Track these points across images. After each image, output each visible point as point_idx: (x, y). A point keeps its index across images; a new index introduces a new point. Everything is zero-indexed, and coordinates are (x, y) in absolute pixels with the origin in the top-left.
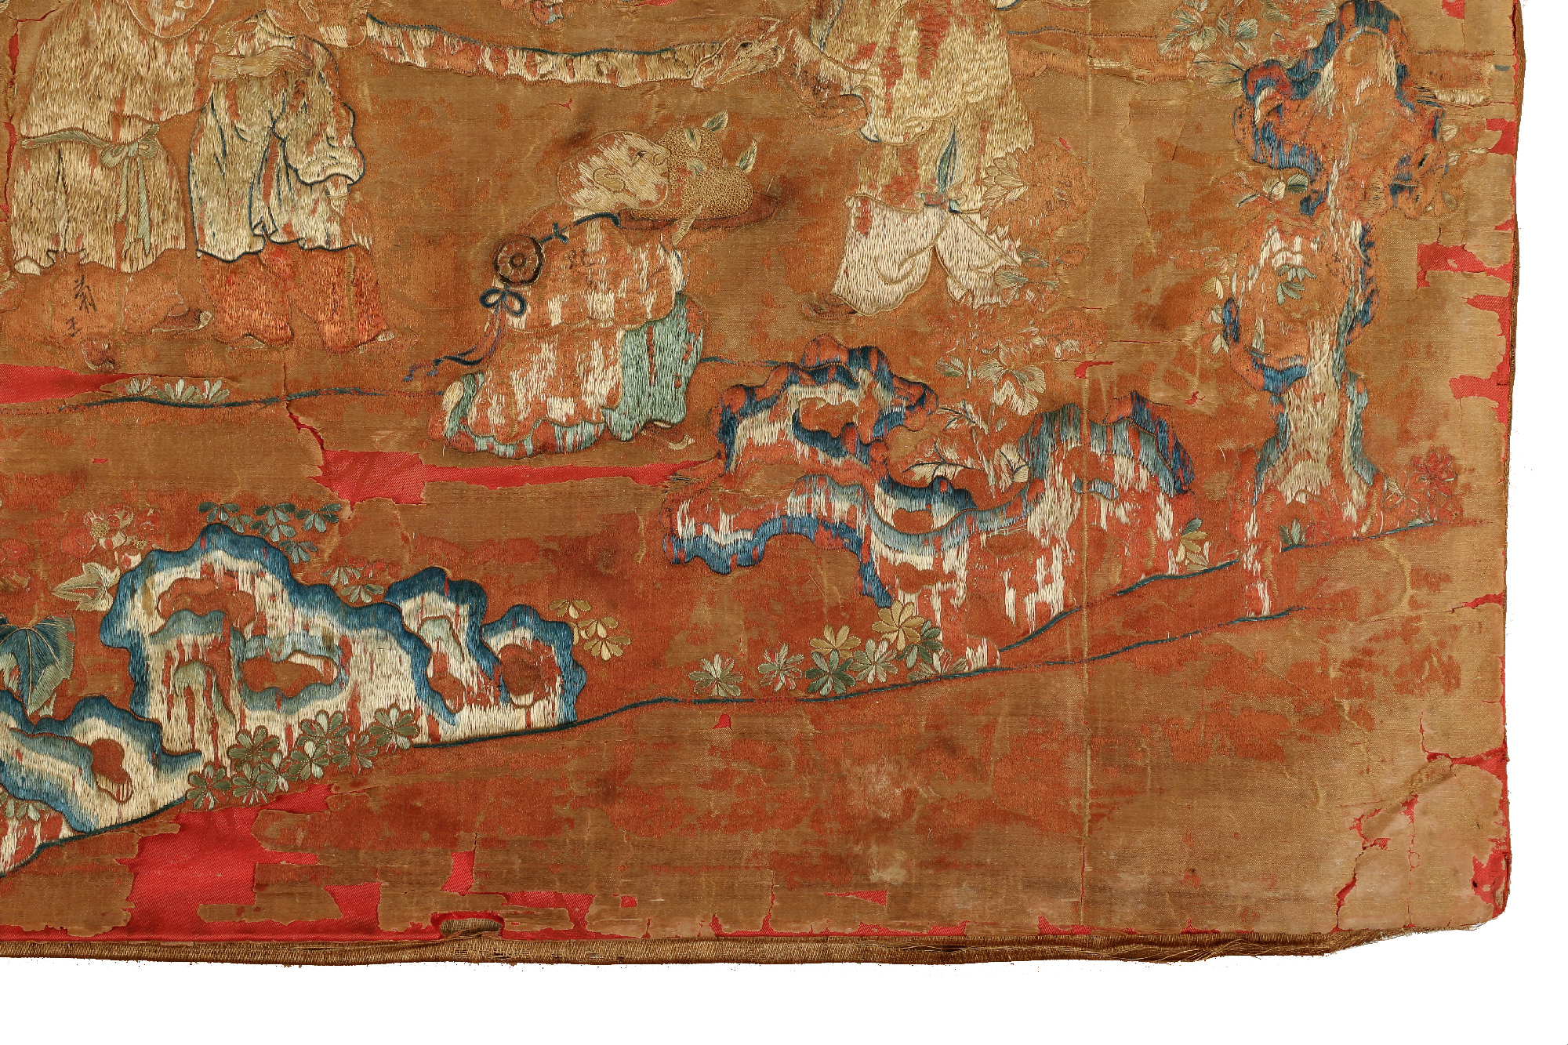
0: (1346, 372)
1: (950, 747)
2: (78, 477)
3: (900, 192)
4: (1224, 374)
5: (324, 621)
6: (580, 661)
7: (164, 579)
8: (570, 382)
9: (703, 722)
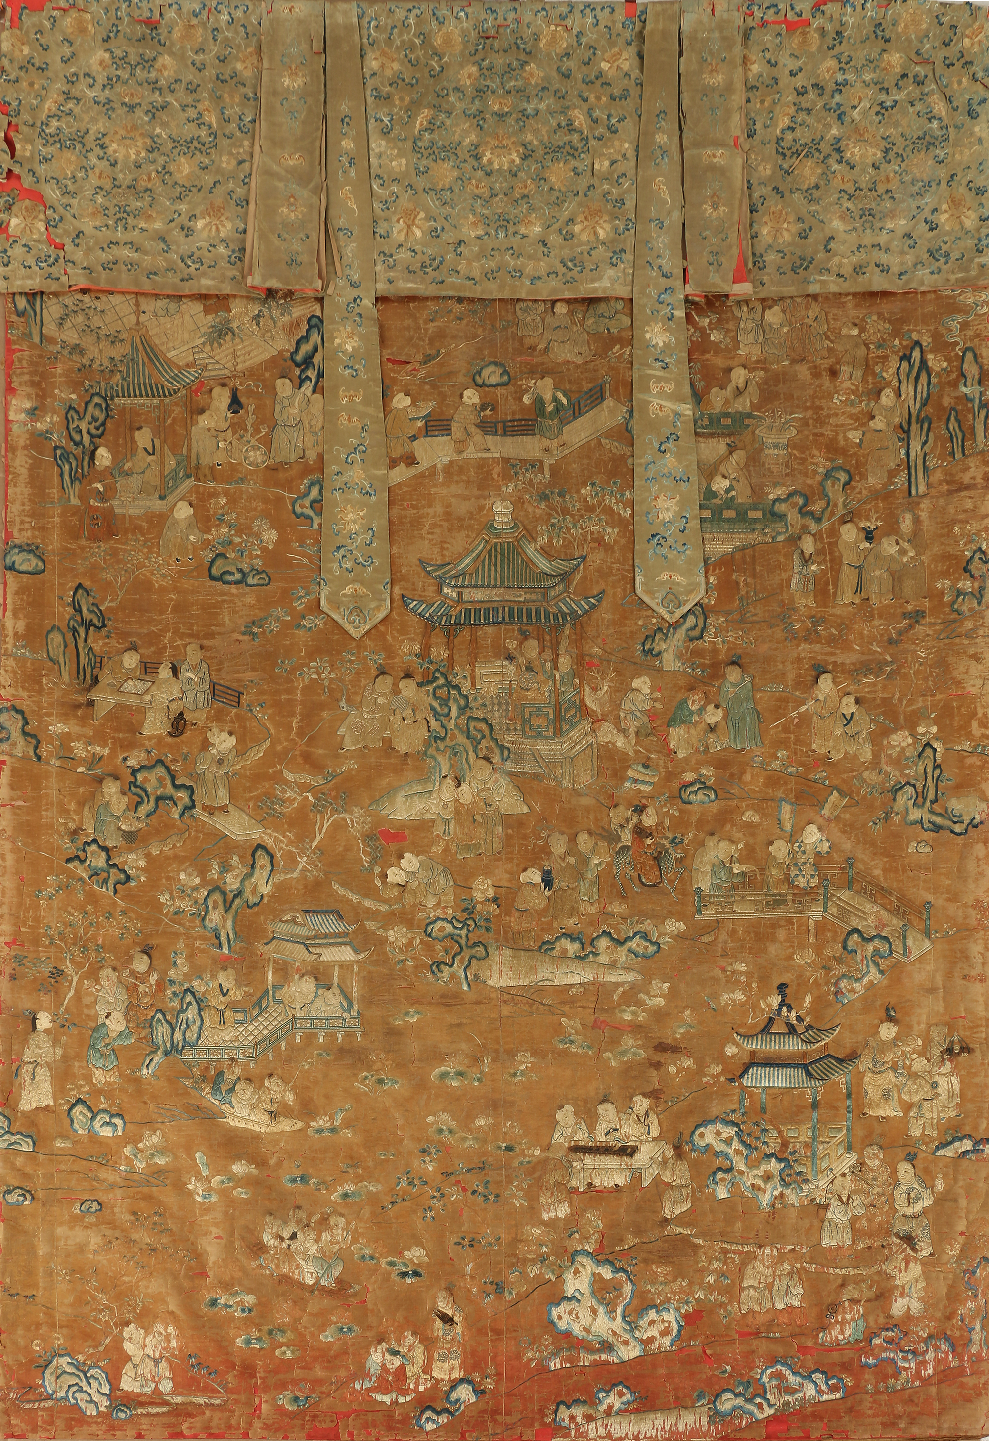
0: (982, 1328)
1: (912, 1401)
2: (753, 1352)
3: (902, 1295)
4: (961, 1329)
5: (798, 1379)
6: (845, 1386)
7: (769, 1371)
8: (842, 1332)
9: (868, 1397)
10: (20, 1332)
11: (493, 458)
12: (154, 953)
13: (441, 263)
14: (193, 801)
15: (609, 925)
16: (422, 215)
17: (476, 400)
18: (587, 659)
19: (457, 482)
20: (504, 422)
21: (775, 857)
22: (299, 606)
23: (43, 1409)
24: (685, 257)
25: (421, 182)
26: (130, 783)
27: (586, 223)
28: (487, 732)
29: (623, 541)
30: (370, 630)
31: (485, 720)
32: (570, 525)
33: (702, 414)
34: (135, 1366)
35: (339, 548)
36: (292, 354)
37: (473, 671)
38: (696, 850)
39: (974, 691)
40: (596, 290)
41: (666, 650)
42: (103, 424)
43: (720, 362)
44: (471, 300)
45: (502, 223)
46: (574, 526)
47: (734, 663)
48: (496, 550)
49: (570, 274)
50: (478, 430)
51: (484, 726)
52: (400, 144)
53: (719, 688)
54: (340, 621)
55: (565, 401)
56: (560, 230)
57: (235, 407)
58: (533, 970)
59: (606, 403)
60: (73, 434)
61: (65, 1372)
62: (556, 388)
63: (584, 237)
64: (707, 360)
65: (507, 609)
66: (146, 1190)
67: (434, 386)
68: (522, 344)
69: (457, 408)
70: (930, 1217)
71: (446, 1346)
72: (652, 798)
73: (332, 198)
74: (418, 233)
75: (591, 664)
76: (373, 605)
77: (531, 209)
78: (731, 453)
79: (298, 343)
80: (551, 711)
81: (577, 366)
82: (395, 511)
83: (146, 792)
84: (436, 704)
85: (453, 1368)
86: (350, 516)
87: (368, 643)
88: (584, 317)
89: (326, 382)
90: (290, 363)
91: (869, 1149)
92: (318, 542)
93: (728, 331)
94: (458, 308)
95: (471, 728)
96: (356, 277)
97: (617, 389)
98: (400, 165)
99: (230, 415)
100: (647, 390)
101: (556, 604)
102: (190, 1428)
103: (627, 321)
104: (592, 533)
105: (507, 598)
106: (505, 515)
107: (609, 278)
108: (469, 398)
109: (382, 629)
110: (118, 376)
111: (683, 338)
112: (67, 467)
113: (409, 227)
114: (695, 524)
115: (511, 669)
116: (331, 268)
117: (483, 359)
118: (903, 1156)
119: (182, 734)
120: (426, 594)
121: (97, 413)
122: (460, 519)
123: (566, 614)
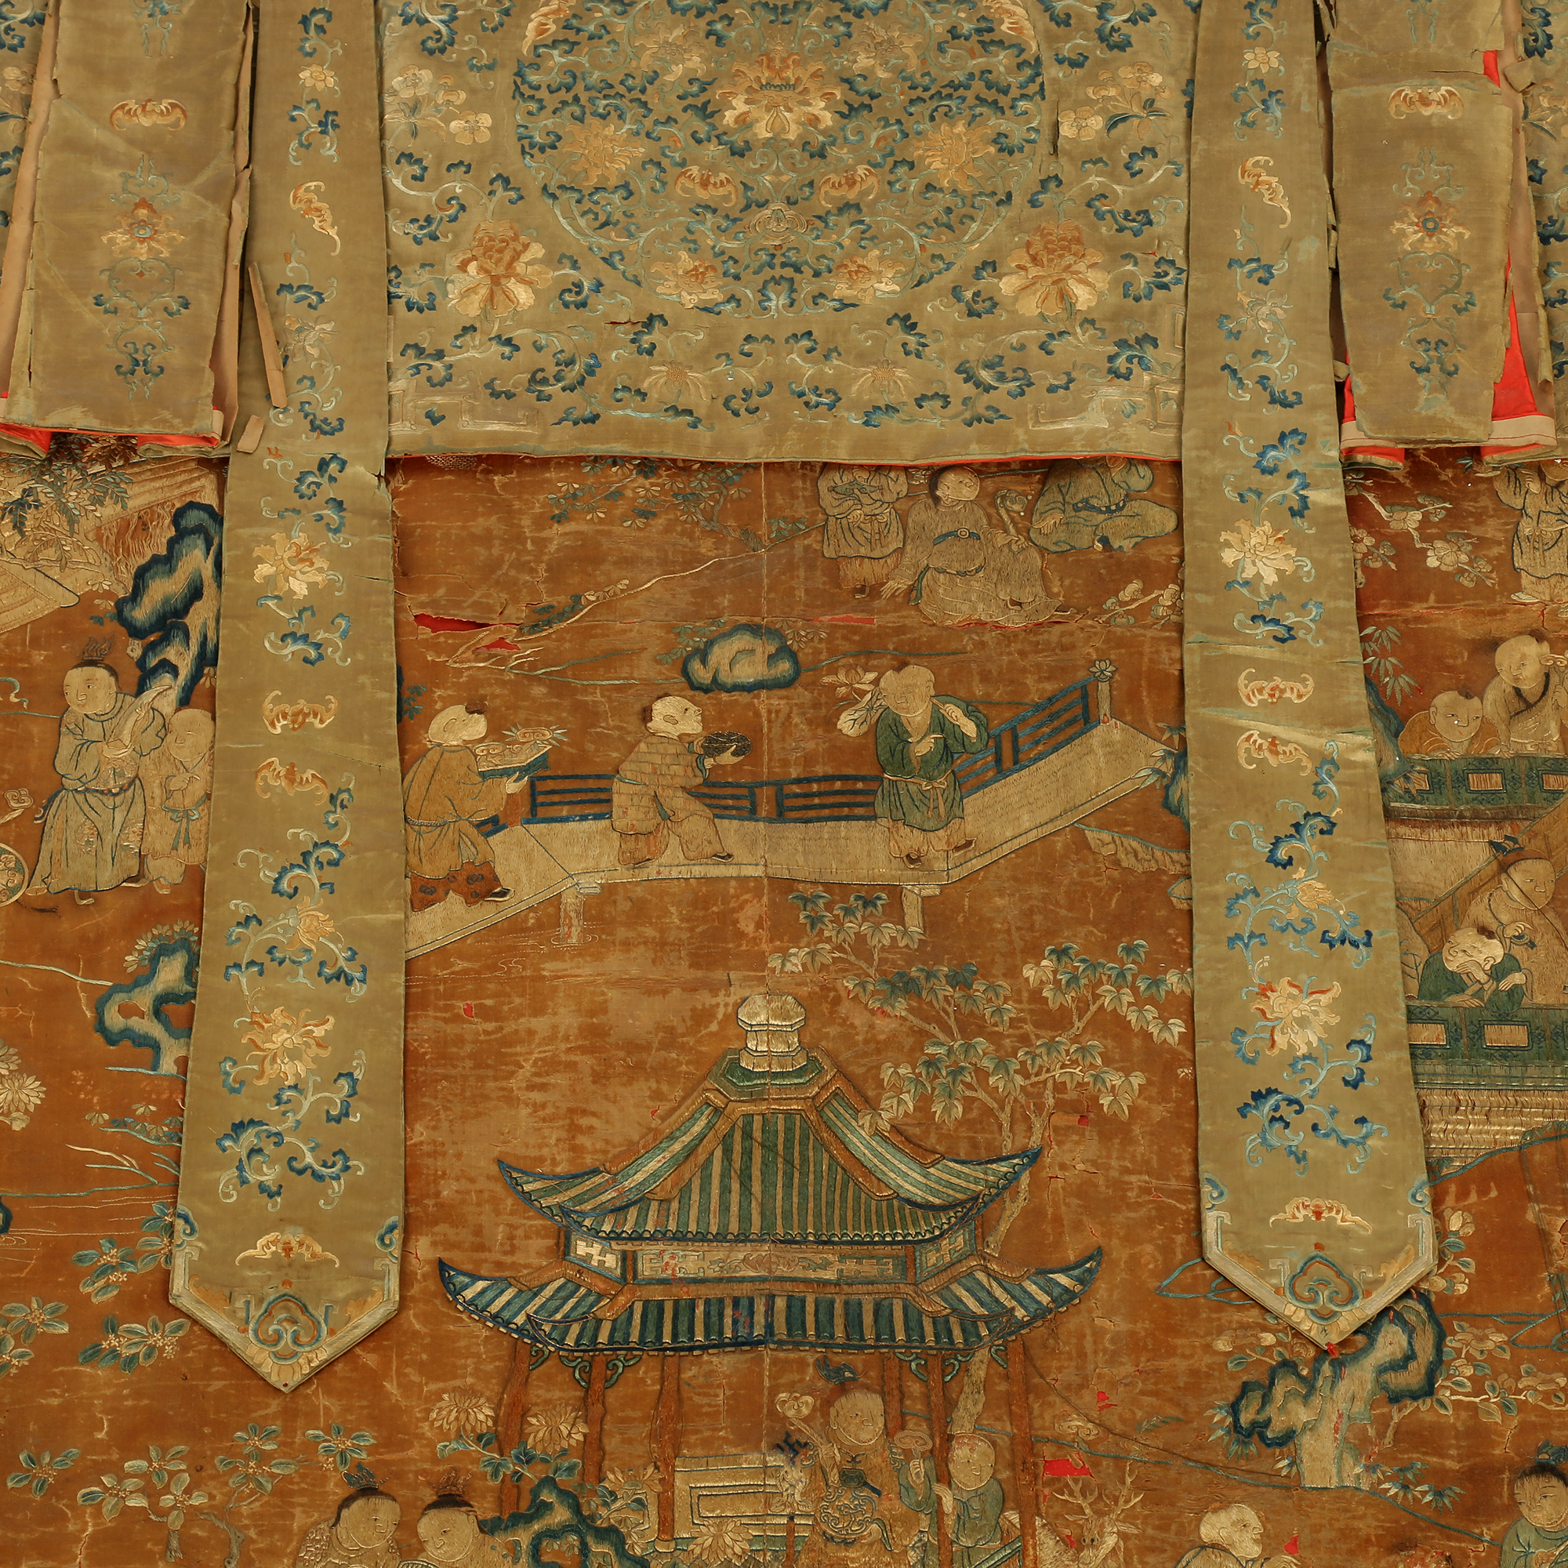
11: (742, 880)
13: (590, 371)
16: (537, 251)
17: (692, 725)
18: (1048, 1451)
19: (627, 945)
20: (779, 785)
22: (100, 1295)
24: (1340, 353)
25: (534, 172)
27: (1034, 271)
29: (1158, 1112)
32: (987, 1064)
33: (1405, 760)
35: (239, 1128)
36: (120, 604)
37: (668, 1484)
40: (1066, 438)
41: (1310, 1427)
43: (1459, 624)
44: (682, 468)
45: (778, 272)
46: (1001, 1065)
47: (1542, 1470)
48: (747, 1135)
49: (986, 399)
50: (696, 806)
52: (475, 78)
54: (232, 1336)
55: (969, 728)
56: (956, 292)
59: (1100, 732)
62: (942, 692)
63: (1030, 307)
64: (1418, 619)
65: (780, 1303)
67: (559, 688)
68: (835, 579)
69: (632, 747)
73: (265, 211)
74: (523, 296)
75: (1059, 1468)
76: (343, 1292)
77: (868, 236)
78: (1504, 868)
79: (141, 576)
81: (1008, 636)
82: (427, 1025)
86: (281, 1038)
87: (323, 1398)
88: (1030, 511)
89: (221, 678)
90: (112, 627)
92: (172, 1110)
93: (1482, 543)
94: (640, 487)
96: (329, 407)
97: (1133, 697)
98: (473, 130)
100: (1232, 697)
101: (943, 1290)
103: (1162, 520)
104: (1060, 1088)
105: (782, 1270)
107: (1107, 407)
108: (670, 719)
109: (370, 1360)
111: (1337, 561)
113: (496, 280)
114: (1395, 1061)
116: (254, 386)
117: (714, 620)
120: (519, 1258)
122: (632, 1046)
123: (976, 1318)
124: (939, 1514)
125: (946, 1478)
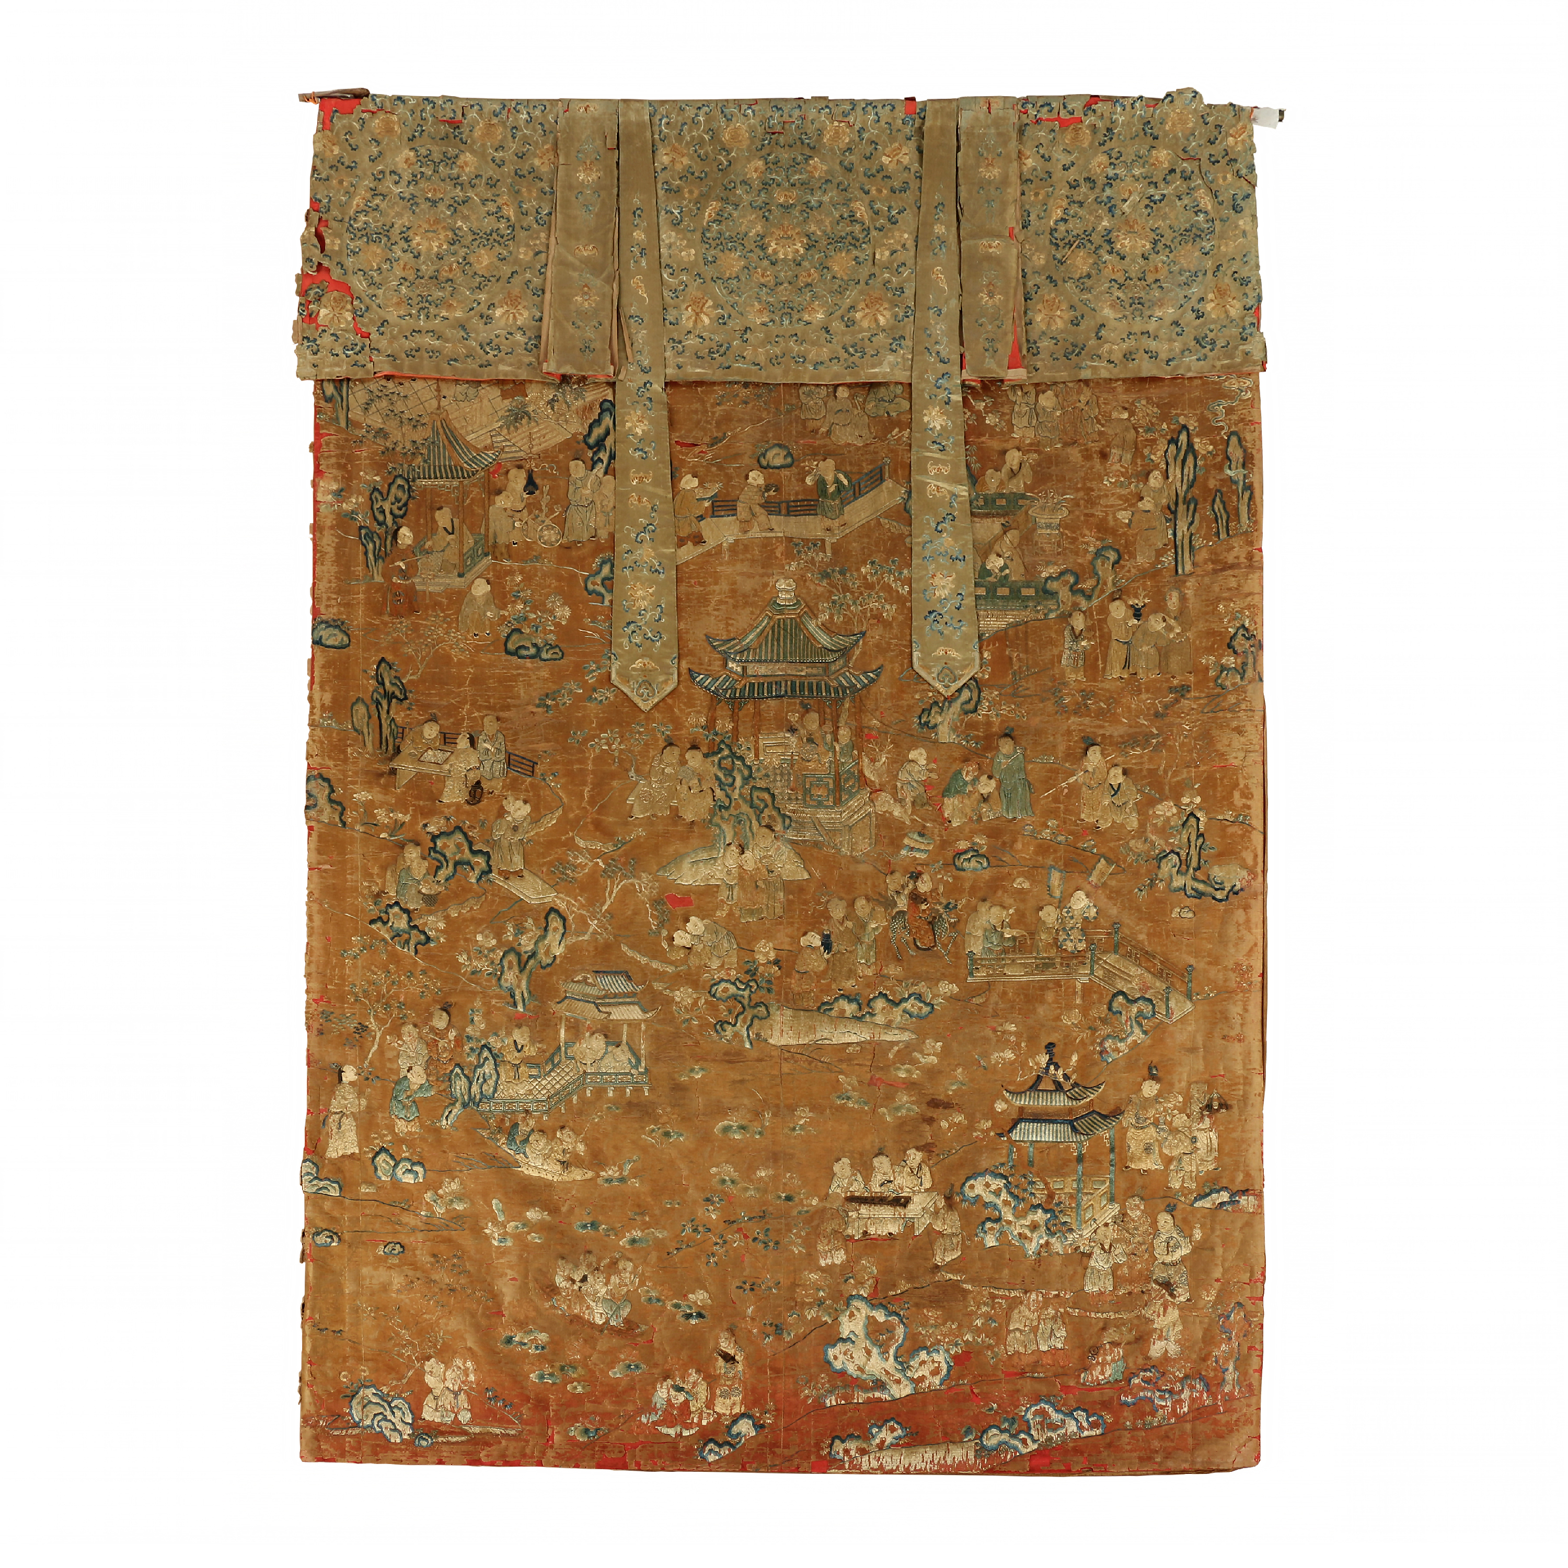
0: (1236, 1369)
1: (1168, 1437)
2: (1018, 1391)
3: (1160, 1338)
4: (1215, 1370)
5: (1061, 1416)
6: (1105, 1422)
7: (1033, 1409)
8: (1102, 1373)
9: (1126, 1433)
10: (329, 1364)
11: (777, 538)
12: (453, 1011)
13: (728, 349)
14: (490, 866)
15: (885, 988)
16: (710, 303)
17: (761, 481)
18: (866, 731)
19: (742, 561)
20: (788, 502)
21: (1044, 922)
22: (591, 680)
23: (351, 1436)
24: (962, 344)
25: (709, 272)
26: (430, 849)
27: (867, 311)
28: (769, 802)
29: (901, 618)
30: (658, 703)
31: (767, 790)
32: (851, 602)
33: (978, 495)
34: (436, 1398)
35: (629, 624)
36: (585, 437)
37: (757, 742)
38: (969, 915)
39: (1236, 762)
40: (876, 375)
41: (942, 723)
42: (406, 505)
43: (995, 444)
44: (757, 385)
45: (787, 310)
46: (854, 603)
47: (1006, 735)
48: (779, 626)
49: (852, 359)
50: (763, 511)
51: (766, 796)
52: (689, 235)
53: (992, 759)
54: (629, 694)
55: (846, 482)
56: (842, 317)
57: (531, 488)
58: (813, 1029)
59: (885, 484)
60: (377, 513)
61: (370, 1402)
62: (838, 469)
63: (865, 324)
64: (983, 443)
65: (789, 683)
66: (445, 1233)
67: (720, 467)
68: (805, 427)
69: (743, 489)
70: (1188, 1264)
71: (728, 1383)
72: (927, 865)
73: (624, 287)
74: (706, 320)
75: (869, 736)
76: (661, 678)
77: (815, 297)
78: (1005, 533)
79: (591, 427)
80: (831, 781)
81: (858, 449)
82: (683, 588)
83: (445, 856)
84: (721, 775)
85: (734, 1404)
86: (640, 593)
87: (657, 715)
88: (865, 401)
89: (617, 464)
90: (583, 445)
91: (1131, 1200)
92: (609, 618)
93: (1003, 414)
94: (744, 392)
95: (755, 798)
96: (646, 362)
97: (896, 471)
98: (689, 255)
99: (526, 496)
100: (925, 472)
101: (837, 679)
102: (488, 1456)
103: (905, 405)
104: (872, 610)
105: (789, 672)
106: (787, 591)
107: (889, 363)
109: (670, 701)
110: (419, 459)
111: (960, 421)
112: (371, 546)
113: (697, 314)
114: (970, 601)
115: (793, 740)
116: (623, 354)
117: (767, 442)
118: (1163, 1207)
119: (479, 802)
120: (712, 668)
121: (400, 494)
122: (745, 596)
123: (846, 688)
124: (835, 751)
125: (837, 740)
